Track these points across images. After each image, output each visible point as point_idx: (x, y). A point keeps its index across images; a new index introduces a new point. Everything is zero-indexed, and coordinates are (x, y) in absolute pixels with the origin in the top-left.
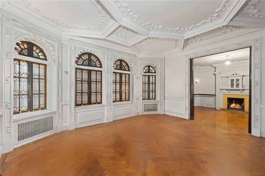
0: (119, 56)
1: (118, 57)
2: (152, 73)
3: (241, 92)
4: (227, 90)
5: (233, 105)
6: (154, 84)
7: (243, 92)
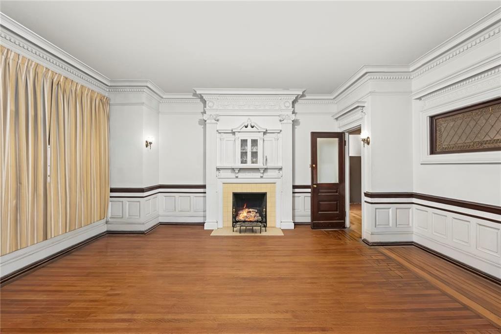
3: (262, 175)
4: (233, 169)
7: (265, 175)
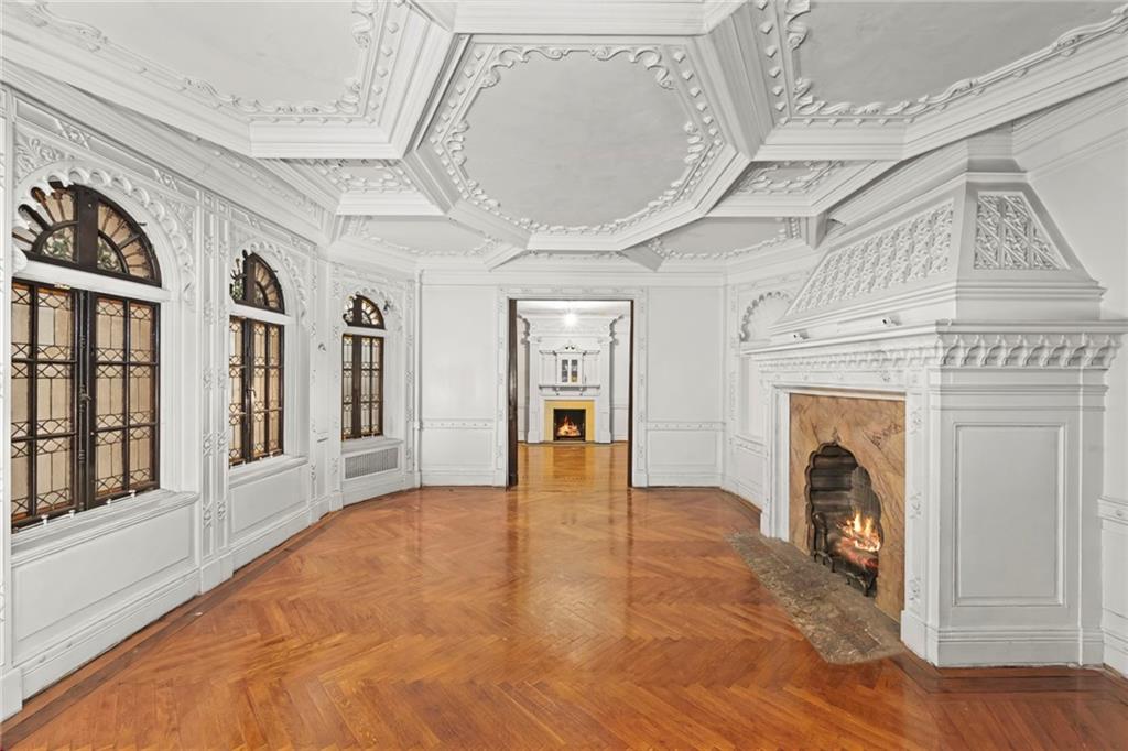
0: (254, 237)
1: (249, 243)
2: (370, 326)
3: (581, 393)
4: (554, 388)
5: (564, 430)
6: (376, 374)
